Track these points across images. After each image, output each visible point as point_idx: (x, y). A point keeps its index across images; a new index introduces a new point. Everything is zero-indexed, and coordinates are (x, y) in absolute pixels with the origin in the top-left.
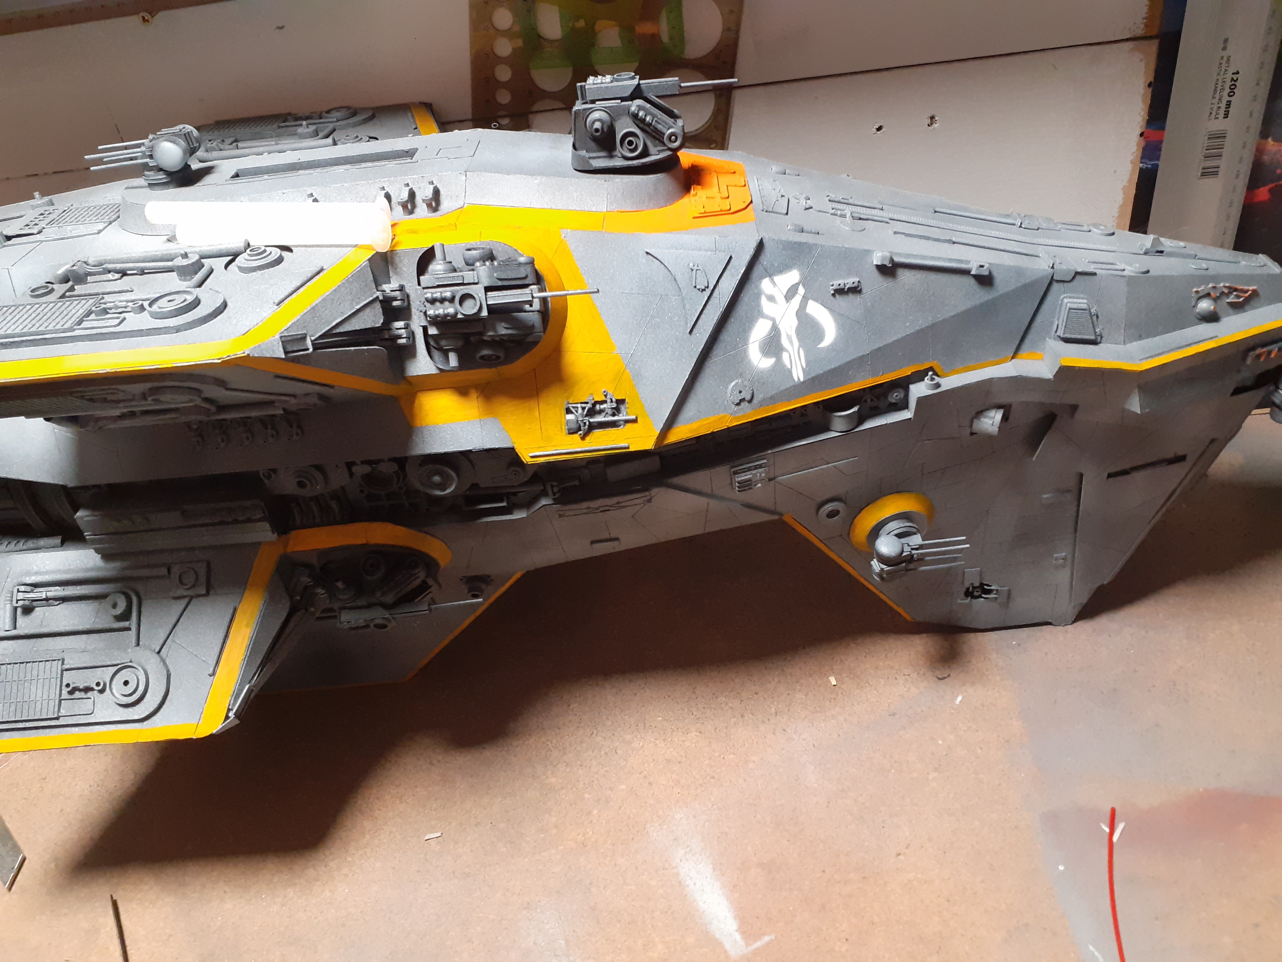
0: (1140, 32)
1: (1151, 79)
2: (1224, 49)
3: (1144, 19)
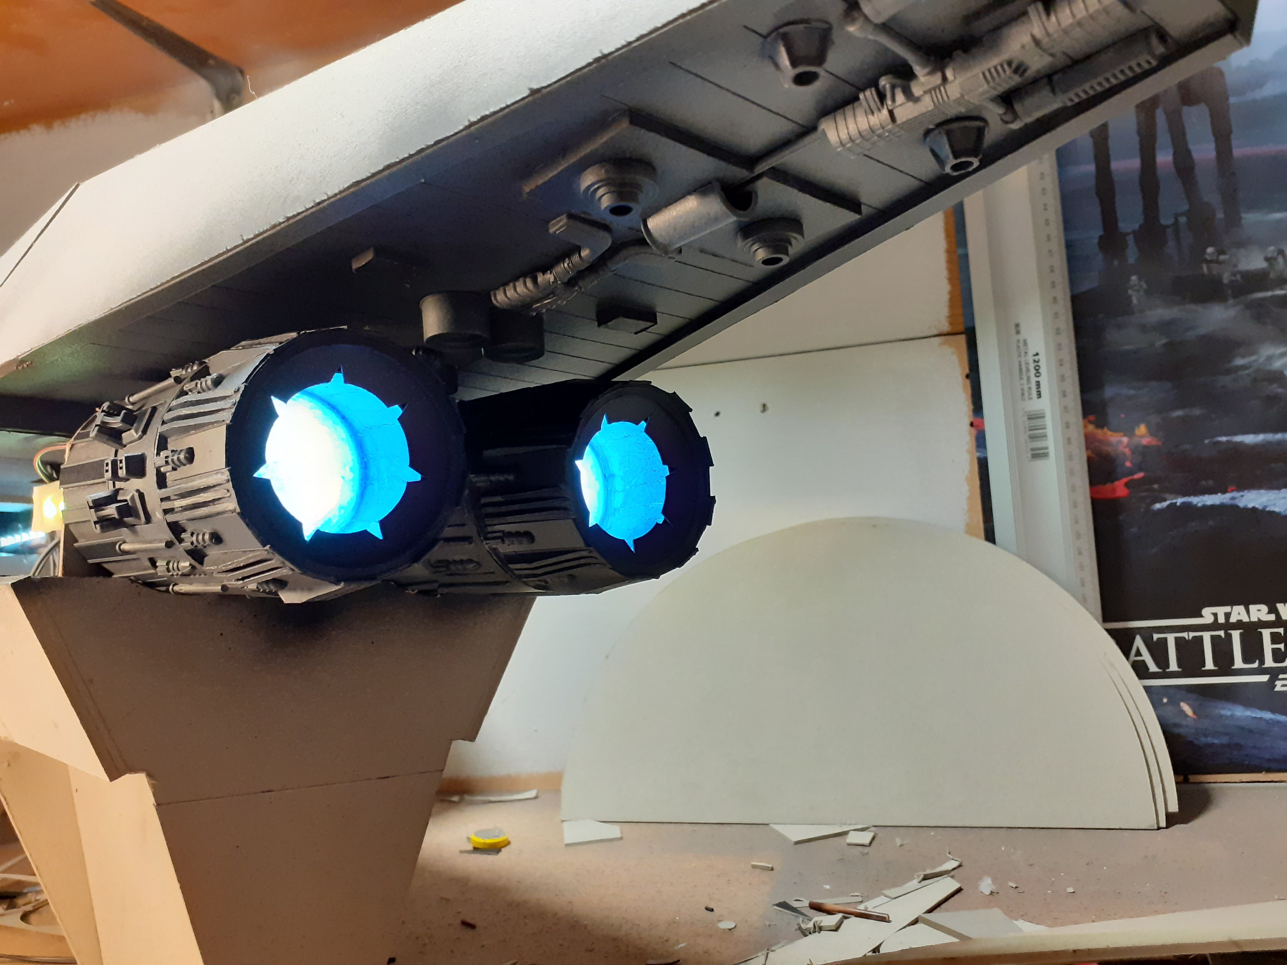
0: (945, 327)
1: (967, 371)
2: (1018, 332)
3: (948, 317)
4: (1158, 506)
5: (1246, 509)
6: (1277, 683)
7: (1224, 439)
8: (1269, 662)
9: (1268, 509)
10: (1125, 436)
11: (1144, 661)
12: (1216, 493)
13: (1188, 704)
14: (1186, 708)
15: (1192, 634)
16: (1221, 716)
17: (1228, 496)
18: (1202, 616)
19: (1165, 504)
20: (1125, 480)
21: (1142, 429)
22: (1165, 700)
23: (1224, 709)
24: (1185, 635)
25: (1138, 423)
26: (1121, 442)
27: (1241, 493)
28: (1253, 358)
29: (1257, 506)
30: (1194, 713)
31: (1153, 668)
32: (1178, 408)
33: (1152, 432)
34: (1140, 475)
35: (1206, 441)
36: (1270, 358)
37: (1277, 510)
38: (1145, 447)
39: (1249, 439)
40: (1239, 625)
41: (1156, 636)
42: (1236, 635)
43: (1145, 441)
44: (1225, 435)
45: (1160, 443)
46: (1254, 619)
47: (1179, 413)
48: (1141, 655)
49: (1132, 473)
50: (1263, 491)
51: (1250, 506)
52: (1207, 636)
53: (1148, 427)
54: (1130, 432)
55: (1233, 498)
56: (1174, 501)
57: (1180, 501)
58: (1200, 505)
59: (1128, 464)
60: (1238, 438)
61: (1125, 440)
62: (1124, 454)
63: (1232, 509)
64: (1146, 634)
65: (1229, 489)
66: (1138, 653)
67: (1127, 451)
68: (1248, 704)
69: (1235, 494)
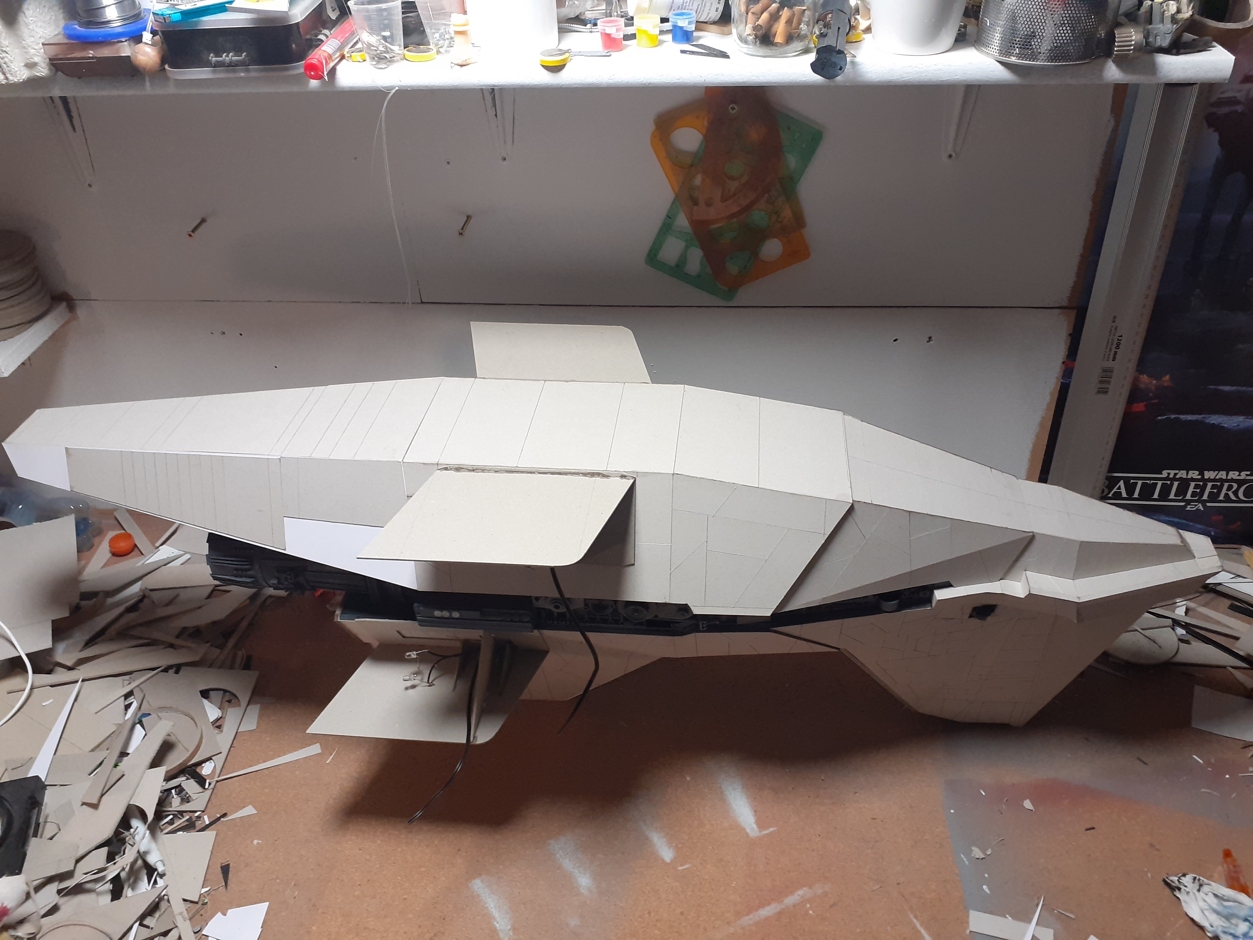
0: (1065, 303)
1: (1071, 332)
2: (1114, 321)
3: (1068, 297)
4: (1160, 418)
5: (1208, 424)
6: (1189, 506)
7: (1212, 387)
8: (1188, 497)
9: (1221, 425)
10: (1155, 380)
11: (1121, 492)
12: (1195, 414)
15: (1152, 482)
17: (1202, 416)
18: (1162, 474)
19: (1165, 417)
20: (1145, 403)
21: (1167, 377)
24: (1148, 482)
25: (1166, 374)
26: (1151, 383)
27: (1210, 416)
29: (1215, 423)
31: (1124, 495)
32: (1192, 368)
33: (1173, 379)
35: (1202, 387)
37: (1225, 426)
38: (1165, 387)
39: (1227, 388)
40: (1180, 479)
41: (1132, 481)
42: (1176, 484)
43: (1166, 384)
44: (1214, 385)
45: (1173, 386)
46: (1189, 477)
47: (1192, 371)
48: (1120, 489)
49: (1152, 399)
50: (1222, 416)
51: (1212, 422)
52: (1160, 483)
53: (1171, 376)
54: (1158, 378)
55: (1204, 418)
56: (1170, 416)
57: (1173, 416)
58: (1184, 419)
59: (1151, 395)
60: (1221, 388)
61: (1154, 382)
62: (1150, 389)
63: (1201, 423)
65: (1205, 412)
66: (1119, 488)
67: (1153, 388)
68: (1168, 514)
69: (1206, 416)
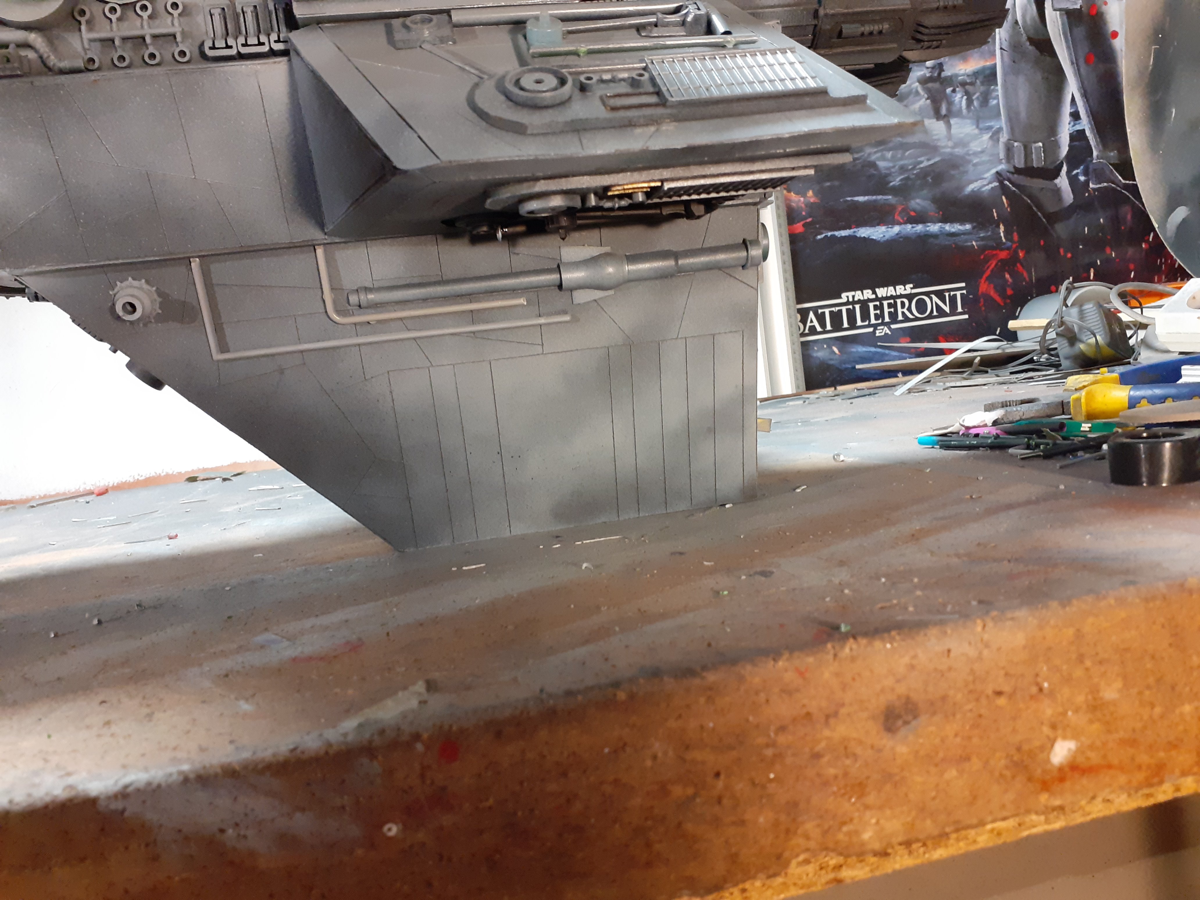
4: (819, 237)
5: (860, 238)
6: (877, 331)
7: (849, 199)
8: (873, 321)
9: (871, 238)
10: (802, 197)
11: (814, 326)
12: (846, 229)
13: (837, 348)
14: (835, 350)
15: (837, 308)
16: (852, 352)
17: (852, 230)
18: (841, 298)
19: (823, 236)
20: (802, 223)
21: (810, 193)
22: (825, 346)
23: (853, 348)
24: (833, 309)
25: (808, 190)
26: (800, 200)
27: (858, 229)
28: (863, 154)
29: (866, 236)
30: (839, 351)
31: (819, 329)
32: (828, 181)
33: (815, 194)
34: (810, 220)
35: (841, 200)
36: (869, 154)
37: (874, 238)
38: (812, 203)
39: (861, 199)
40: (859, 302)
41: (820, 311)
42: (857, 307)
43: (812, 200)
44: (850, 197)
45: (819, 201)
46: (866, 298)
47: (828, 184)
48: (813, 323)
49: (806, 219)
50: (868, 228)
51: (863, 236)
52: (844, 309)
53: (813, 192)
54: (804, 195)
55: (854, 232)
56: (826, 234)
57: (829, 234)
58: (839, 236)
59: (804, 213)
60: (856, 199)
61: (802, 199)
62: (801, 207)
63: (854, 238)
64: (815, 310)
65: (853, 226)
66: (812, 321)
67: (803, 205)
68: (864, 344)
69: (855, 230)
